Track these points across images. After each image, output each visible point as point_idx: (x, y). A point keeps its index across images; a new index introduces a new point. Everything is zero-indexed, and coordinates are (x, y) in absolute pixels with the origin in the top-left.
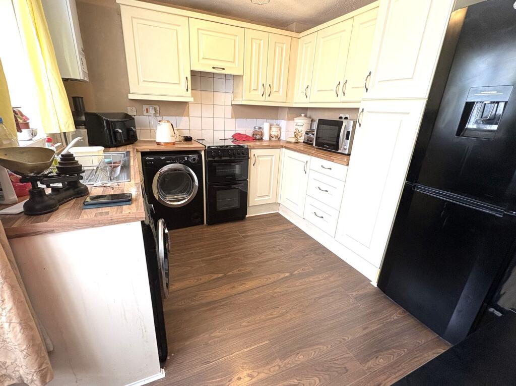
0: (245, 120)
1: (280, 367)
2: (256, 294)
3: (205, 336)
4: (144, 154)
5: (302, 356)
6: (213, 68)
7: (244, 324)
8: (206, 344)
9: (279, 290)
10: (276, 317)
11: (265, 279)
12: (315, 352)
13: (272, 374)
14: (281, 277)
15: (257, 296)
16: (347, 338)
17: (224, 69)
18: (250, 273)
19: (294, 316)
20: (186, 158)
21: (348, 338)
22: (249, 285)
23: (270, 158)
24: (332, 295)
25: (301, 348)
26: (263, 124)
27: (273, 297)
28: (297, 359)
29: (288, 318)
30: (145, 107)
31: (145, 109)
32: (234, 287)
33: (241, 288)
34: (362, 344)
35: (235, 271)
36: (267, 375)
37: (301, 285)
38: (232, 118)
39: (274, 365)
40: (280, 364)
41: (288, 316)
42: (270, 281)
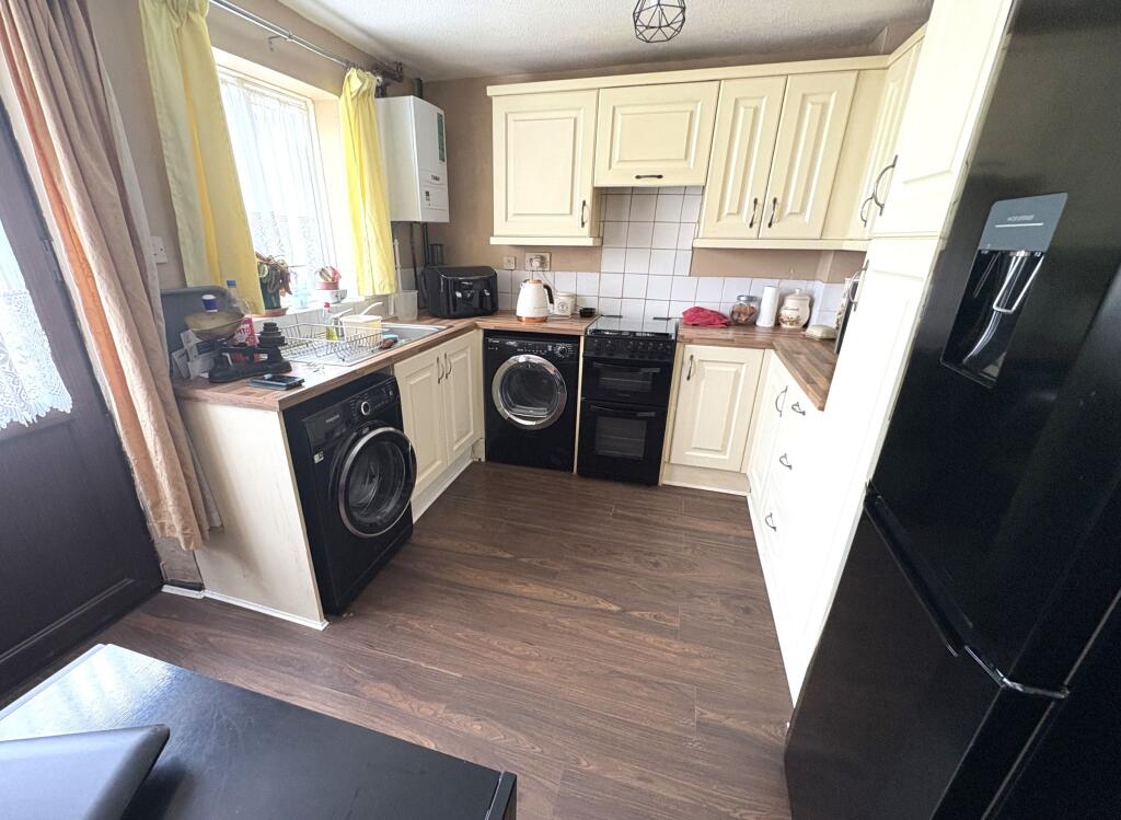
0: (721, 279)
1: (435, 714)
2: (524, 607)
3: (401, 617)
4: (488, 333)
5: (479, 728)
6: (638, 177)
7: (459, 634)
8: (393, 628)
9: (567, 624)
10: (512, 655)
11: (565, 595)
12: (505, 738)
13: (417, 713)
14: (597, 606)
15: (522, 611)
16: (585, 763)
17: (660, 177)
18: (555, 574)
19: (539, 671)
20: (550, 348)
21: (589, 766)
22: (532, 590)
23: (733, 369)
24: (656, 686)
25: (492, 716)
26: (763, 291)
27: (545, 625)
28: (469, 724)
29: (529, 668)
30: (528, 256)
31: (527, 259)
32: (505, 581)
33: (514, 587)
34: (600, 793)
35: (535, 562)
36: (410, 711)
37: (617, 638)
38: (690, 275)
39: (432, 706)
40: (441, 712)
41: (532, 666)
42: (572, 602)
